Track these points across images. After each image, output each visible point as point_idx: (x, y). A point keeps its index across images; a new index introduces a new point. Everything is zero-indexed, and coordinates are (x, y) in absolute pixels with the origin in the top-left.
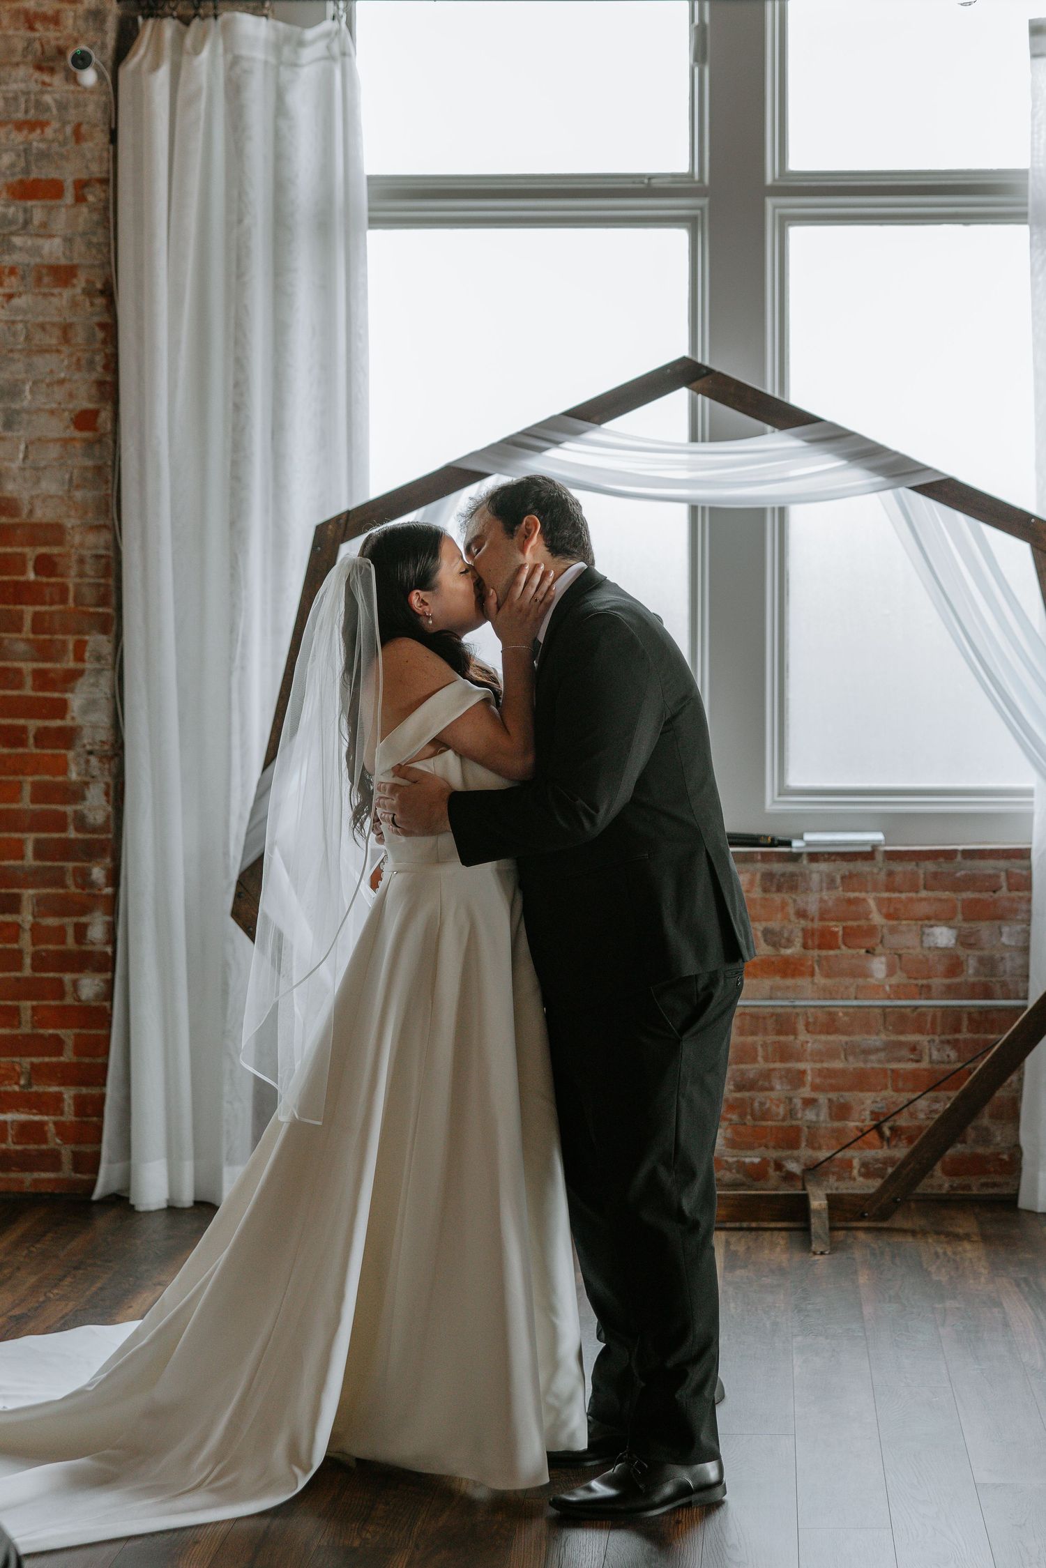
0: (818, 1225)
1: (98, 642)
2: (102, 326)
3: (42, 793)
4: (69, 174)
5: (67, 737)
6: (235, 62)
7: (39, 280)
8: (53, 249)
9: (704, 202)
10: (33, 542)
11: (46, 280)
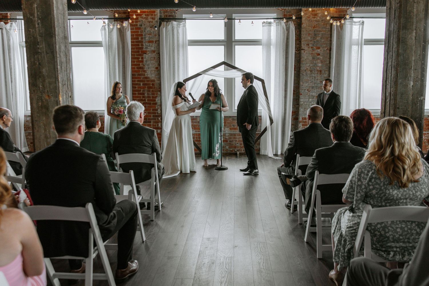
0: (238, 155)
1: (159, 93)
2: (158, 57)
3: (153, 110)
4: (154, 40)
5: (156, 104)
6: (173, 27)
7: (151, 52)
8: (153, 48)
9: (226, 43)
10: (151, 82)
11: (152, 52)
